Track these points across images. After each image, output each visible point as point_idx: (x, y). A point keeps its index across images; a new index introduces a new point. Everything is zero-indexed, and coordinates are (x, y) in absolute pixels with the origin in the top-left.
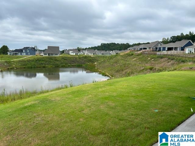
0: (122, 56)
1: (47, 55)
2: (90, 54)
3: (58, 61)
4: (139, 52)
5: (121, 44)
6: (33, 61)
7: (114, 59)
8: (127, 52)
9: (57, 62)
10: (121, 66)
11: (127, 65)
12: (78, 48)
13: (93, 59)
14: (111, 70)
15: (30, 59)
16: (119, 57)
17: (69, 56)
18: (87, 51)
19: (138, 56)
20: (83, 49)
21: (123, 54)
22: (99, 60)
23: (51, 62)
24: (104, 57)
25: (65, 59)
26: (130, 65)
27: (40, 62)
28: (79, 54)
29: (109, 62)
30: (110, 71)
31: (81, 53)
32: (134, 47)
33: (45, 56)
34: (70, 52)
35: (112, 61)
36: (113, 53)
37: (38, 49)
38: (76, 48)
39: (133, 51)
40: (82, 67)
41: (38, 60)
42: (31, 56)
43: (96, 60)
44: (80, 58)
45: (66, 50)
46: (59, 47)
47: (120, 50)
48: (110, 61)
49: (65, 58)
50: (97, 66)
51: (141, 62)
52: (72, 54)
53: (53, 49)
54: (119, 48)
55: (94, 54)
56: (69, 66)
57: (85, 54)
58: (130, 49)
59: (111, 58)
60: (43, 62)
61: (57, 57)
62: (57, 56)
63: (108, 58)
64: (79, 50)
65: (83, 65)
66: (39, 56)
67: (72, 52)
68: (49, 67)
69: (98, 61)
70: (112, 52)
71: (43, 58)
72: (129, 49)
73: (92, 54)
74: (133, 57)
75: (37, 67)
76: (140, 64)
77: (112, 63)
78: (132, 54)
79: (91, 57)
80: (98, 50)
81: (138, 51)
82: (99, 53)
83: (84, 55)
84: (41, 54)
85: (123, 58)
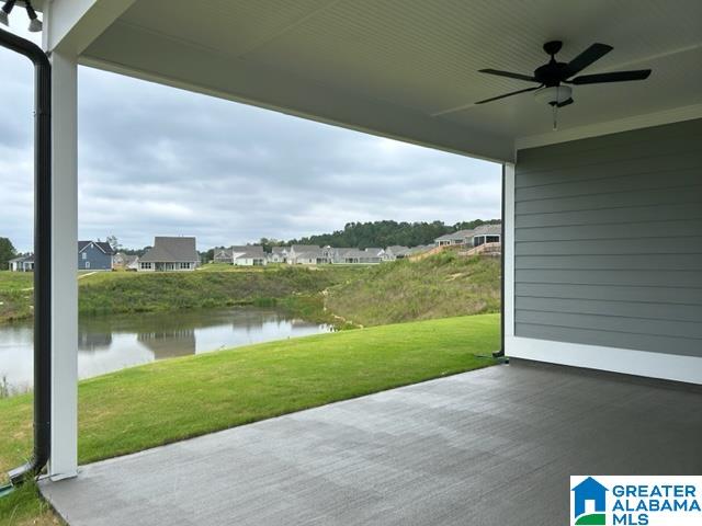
0: (414, 266)
1: (152, 270)
2: (305, 262)
3: (190, 287)
4: (472, 252)
5: (416, 225)
6: (100, 289)
7: (388, 276)
8: (432, 253)
9: (188, 293)
10: (409, 300)
11: (428, 297)
12: (264, 240)
13: (315, 279)
14: (376, 316)
15: (92, 283)
16: (405, 271)
17: (230, 271)
18: (296, 250)
19: (467, 264)
20: (282, 245)
21: (419, 258)
22: (338, 280)
23: (165, 293)
24: (353, 270)
25: (215, 282)
26: (441, 298)
27: (127, 293)
28: (265, 263)
29: (370, 286)
30: (374, 319)
31: (275, 258)
32: (458, 235)
33: (145, 270)
34: (236, 255)
35: (381, 282)
36: (387, 255)
37: (119, 248)
38: (258, 241)
39: (452, 248)
40: (275, 306)
41: (119, 286)
42: (94, 272)
43: (326, 280)
44: (269, 276)
45: (223, 248)
46: (194, 239)
47: (412, 245)
48: (374, 283)
49: (215, 277)
50: (331, 301)
51: (476, 286)
52: (242, 262)
53: (174, 248)
54: (410, 240)
55: (319, 260)
56: (229, 304)
57: (290, 262)
58: (442, 243)
59: (379, 273)
60: (135, 294)
61: (188, 274)
62: (187, 270)
63: (366, 274)
64: (267, 247)
65: (280, 301)
66: (123, 273)
67: (241, 257)
68: (159, 308)
69: (333, 284)
70: (383, 251)
71: (138, 278)
72: (438, 240)
73: (314, 262)
74: (453, 269)
75: (115, 312)
76: (473, 291)
77: (380, 292)
78: (450, 260)
79: (308, 271)
80: (335, 246)
81: (469, 246)
82: (338, 258)
83: (283, 266)
84: (132, 266)
85: (418, 275)
